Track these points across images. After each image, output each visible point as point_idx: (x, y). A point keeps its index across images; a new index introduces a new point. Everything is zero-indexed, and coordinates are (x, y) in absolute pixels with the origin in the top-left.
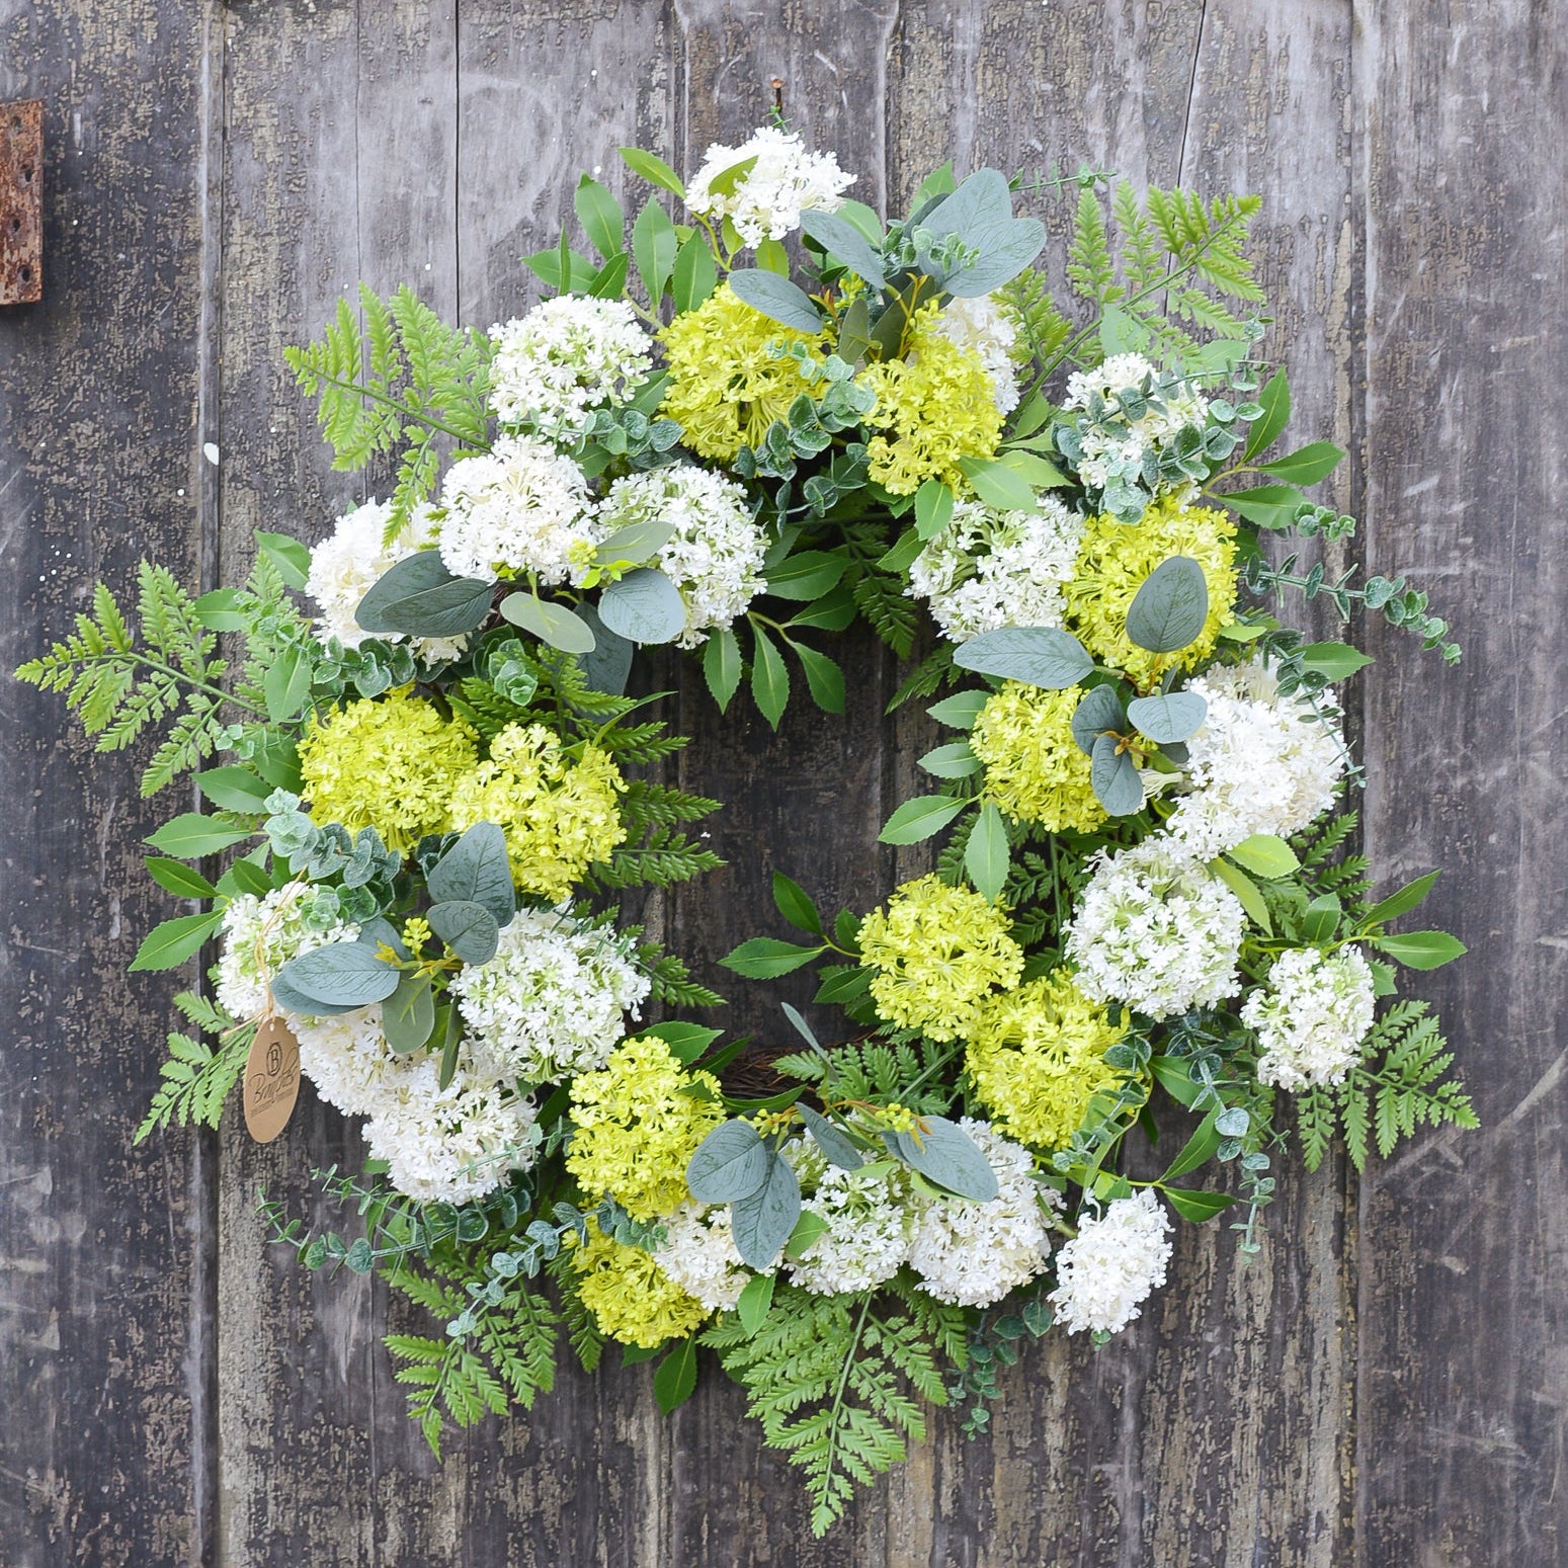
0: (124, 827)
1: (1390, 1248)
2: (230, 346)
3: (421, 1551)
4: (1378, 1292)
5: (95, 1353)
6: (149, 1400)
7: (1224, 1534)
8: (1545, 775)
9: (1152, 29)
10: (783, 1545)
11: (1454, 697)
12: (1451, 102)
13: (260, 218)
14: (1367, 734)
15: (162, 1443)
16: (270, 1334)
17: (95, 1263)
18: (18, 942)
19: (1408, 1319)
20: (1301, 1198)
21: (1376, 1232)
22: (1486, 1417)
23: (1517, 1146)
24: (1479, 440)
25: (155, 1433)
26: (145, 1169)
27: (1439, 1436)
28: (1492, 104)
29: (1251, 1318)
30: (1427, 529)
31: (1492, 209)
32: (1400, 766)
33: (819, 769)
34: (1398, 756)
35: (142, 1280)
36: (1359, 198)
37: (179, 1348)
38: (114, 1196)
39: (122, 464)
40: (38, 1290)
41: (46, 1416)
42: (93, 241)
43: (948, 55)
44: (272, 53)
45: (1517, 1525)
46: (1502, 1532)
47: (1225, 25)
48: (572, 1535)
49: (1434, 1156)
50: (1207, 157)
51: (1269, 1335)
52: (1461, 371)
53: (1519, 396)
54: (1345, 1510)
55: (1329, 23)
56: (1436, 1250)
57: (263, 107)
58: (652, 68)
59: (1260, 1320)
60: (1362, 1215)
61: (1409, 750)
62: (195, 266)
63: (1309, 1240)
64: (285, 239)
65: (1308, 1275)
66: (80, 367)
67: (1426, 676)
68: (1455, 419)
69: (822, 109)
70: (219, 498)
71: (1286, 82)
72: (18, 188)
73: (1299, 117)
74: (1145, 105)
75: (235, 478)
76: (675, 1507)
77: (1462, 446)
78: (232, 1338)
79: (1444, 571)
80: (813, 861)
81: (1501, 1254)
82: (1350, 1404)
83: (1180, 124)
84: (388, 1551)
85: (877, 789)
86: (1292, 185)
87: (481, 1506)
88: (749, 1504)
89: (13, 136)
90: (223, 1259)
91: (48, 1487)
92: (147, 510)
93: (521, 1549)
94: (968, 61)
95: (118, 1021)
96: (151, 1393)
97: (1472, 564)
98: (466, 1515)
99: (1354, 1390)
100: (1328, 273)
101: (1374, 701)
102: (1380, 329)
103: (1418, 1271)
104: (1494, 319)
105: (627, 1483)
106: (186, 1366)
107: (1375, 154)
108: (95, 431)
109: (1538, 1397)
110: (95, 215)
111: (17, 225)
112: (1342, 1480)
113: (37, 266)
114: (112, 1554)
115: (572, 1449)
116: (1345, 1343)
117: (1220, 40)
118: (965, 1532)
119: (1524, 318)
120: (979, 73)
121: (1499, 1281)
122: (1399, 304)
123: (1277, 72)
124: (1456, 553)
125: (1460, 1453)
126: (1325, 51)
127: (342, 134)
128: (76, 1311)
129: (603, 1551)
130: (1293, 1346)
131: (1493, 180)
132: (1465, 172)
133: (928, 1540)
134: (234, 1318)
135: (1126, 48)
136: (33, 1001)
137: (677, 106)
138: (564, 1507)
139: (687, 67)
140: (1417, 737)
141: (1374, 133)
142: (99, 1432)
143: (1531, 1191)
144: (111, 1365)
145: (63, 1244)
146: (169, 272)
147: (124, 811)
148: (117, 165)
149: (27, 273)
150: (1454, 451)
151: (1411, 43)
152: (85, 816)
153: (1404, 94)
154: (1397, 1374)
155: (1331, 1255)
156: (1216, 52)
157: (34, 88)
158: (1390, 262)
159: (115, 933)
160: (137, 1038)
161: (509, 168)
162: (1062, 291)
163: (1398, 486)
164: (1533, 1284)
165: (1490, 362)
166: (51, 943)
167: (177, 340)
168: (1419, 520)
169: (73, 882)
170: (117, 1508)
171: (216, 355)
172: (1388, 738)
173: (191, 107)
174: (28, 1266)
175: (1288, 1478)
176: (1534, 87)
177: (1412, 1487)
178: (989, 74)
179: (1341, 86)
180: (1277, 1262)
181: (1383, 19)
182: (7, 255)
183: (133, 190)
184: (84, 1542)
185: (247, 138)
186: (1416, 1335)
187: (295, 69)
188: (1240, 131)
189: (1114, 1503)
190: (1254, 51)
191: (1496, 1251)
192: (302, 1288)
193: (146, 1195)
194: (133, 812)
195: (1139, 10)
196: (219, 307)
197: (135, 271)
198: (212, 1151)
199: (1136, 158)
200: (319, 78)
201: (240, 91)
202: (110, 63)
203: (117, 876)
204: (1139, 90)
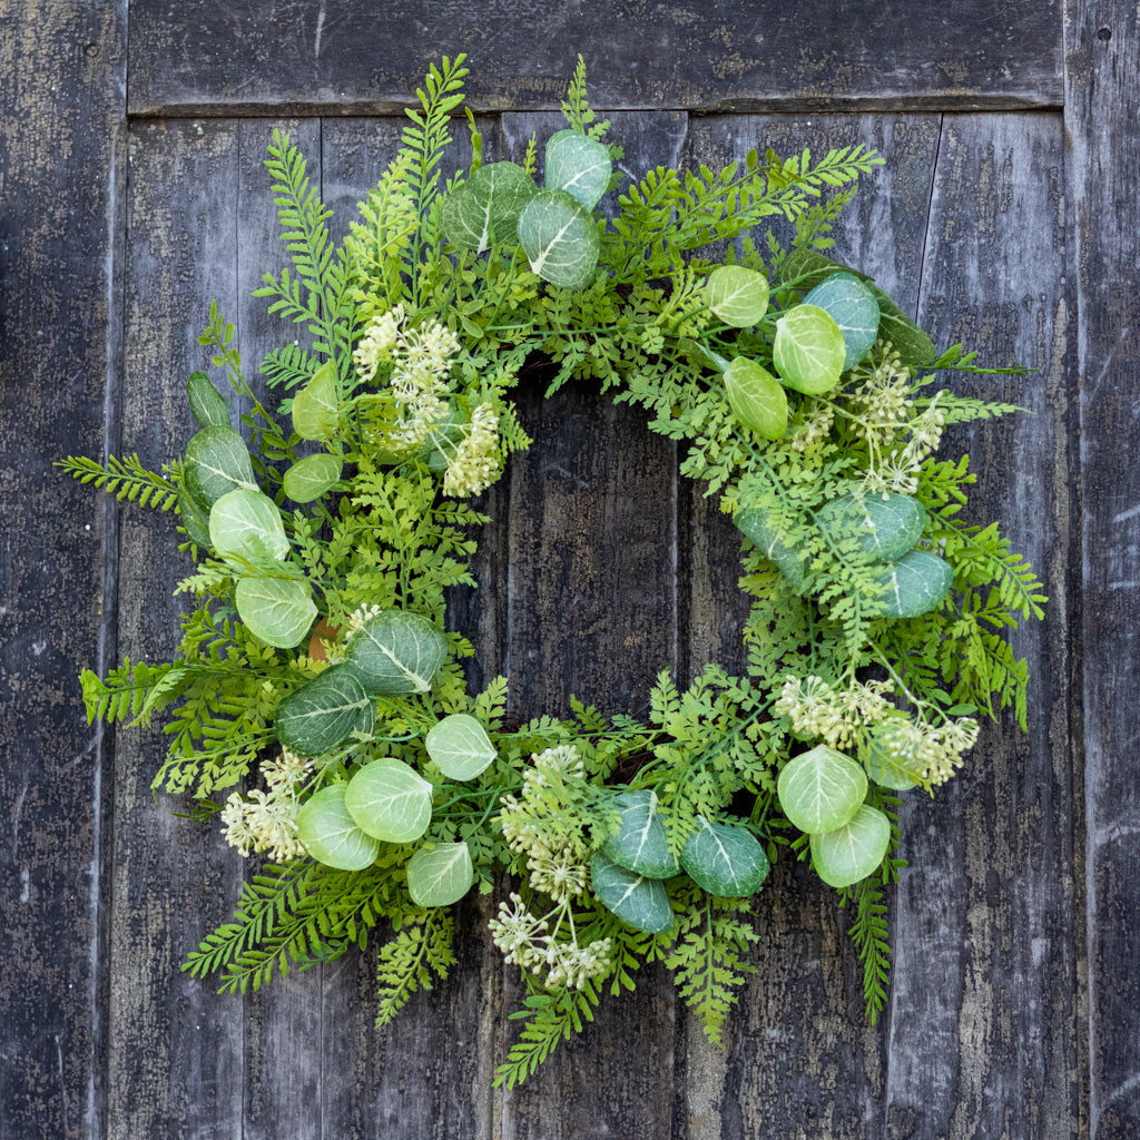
0: (34, 808)
2: (130, 408)
9: (897, 144)
13: (156, 303)
14: (1086, 720)
20: (1041, 1121)
26: (45, 1102)
30: (1133, 550)
32: (1115, 747)
34: (1113, 740)
36: (1072, 279)
38: (18, 1126)
39: (38, 504)
42: (17, 320)
44: (166, 168)
47: (958, 141)
50: (944, 249)
55: (1045, 138)
57: (159, 212)
60: (1093, 1132)
61: (1122, 732)
62: (103, 341)
64: (176, 320)
67: (1135, 671)
70: (118, 533)
71: (1010, 186)
73: (1021, 215)
74: (893, 206)
75: (131, 517)
83: (922, 222)
86: (1016, 270)
92: (59, 543)
95: (25, 975)
100: (1047, 341)
101: (1091, 693)
102: (1090, 386)
107: (1084, 242)
108: (15, 477)
110: (18, 299)
117: (955, 153)
122: (1106, 364)
123: (1003, 178)
126: (1042, 161)
127: (225, 234)
140: (1128, 723)
141: (1083, 225)
146: (80, 346)
147: (35, 795)
148: (37, 258)
151: (1113, 152)
153: (1107, 193)
156: (952, 163)
158: (1098, 330)
159: (24, 898)
160: (41, 989)
163: (1108, 514)
167: (86, 402)
168: (1126, 542)
171: (118, 415)
172: (1104, 723)
173: (100, 210)
179: (1056, 188)
181: (1089, 133)
183: (52, 278)
185: (145, 237)
187: (186, 181)
188: (972, 226)
190: (983, 161)
193: (46, 1125)
194: (43, 795)
195: (887, 129)
196: (121, 376)
197: (51, 345)
198: (104, 1087)
199: (886, 249)
200: (206, 189)
201: (139, 198)
202: (33, 175)
203: (28, 850)
204: (888, 194)
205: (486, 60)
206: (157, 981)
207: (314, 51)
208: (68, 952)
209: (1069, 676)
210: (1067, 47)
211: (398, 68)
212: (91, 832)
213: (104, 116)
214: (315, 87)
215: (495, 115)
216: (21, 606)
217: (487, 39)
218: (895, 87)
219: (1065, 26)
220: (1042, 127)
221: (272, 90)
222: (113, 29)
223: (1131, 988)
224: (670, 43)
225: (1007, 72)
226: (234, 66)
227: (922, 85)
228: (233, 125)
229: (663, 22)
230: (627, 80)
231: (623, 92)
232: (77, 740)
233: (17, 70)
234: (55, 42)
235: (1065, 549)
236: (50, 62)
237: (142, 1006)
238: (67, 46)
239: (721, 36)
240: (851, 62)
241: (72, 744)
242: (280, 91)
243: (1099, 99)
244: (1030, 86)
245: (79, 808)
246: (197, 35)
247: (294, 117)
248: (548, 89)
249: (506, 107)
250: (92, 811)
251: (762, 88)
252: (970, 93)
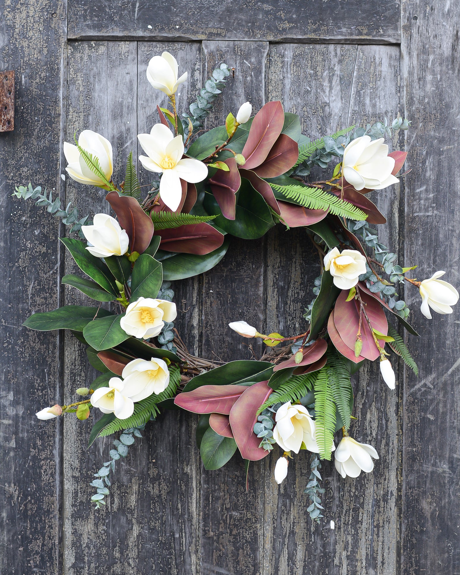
0: (36, 289)
1: (412, 412)
3: (125, 507)
4: (409, 425)
5: (26, 448)
6: (43, 462)
7: (364, 498)
8: (456, 273)
9: (342, 55)
10: (234, 503)
11: (430, 251)
12: (429, 77)
13: (78, 107)
15: (47, 475)
16: (79, 442)
17: (26, 421)
18: (4, 324)
19: (417, 433)
20: (386, 398)
21: (408, 408)
22: (440, 462)
23: (449, 382)
24: (437, 176)
25: (44, 472)
26: (42, 392)
27: (426, 467)
28: (441, 78)
29: (371, 434)
30: (422, 202)
31: (441, 109)
33: (245, 272)
35: (41, 426)
36: (402, 106)
37: (52, 446)
38: (32, 400)
39: (36, 180)
40: (9, 429)
41: (11, 468)
42: (28, 113)
43: (283, 62)
44: (82, 58)
45: (449, 493)
46: (445, 496)
47: (363, 54)
48: (170, 501)
49: (425, 385)
50: (358, 93)
51: (377, 438)
52: (432, 155)
53: (449, 163)
54: (399, 490)
55: (393, 54)
56: (425, 413)
57: (79, 74)
58: (195, 64)
59: (374, 434)
60: (404, 403)
62: (58, 121)
63: (388, 410)
64: (85, 114)
65: (388, 421)
66: (23, 151)
67: (422, 244)
68: (430, 170)
69: (246, 77)
70: (65, 190)
71: (381, 71)
72: (7, 98)
73: (385, 82)
74: (340, 78)
75: (70, 185)
76: (202, 492)
77: (432, 177)
78: (68, 443)
79: (427, 214)
80: (243, 299)
81: (444, 414)
82: (400, 458)
83: (350, 83)
84: (115, 507)
85: (262, 277)
86: (383, 101)
87: (143, 493)
88: (224, 491)
89: (5, 81)
90: (65, 419)
91: (12, 489)
93: (155, 505)
94: (289, 64)
96: (43, 460)
97: (435, 212)
98: (138, 496)
99: (402, 454)
101: (407, 252)
102: (409, 143)
103: (420, 419)
104: (441, 141)
105: (187, 485)
106: (54, 452)
107: (407, 92)
108: (28, 170)
109: (455, 456)
110: (28, 106)
111: (6, 108)
112: (398, 481)
113: (12, 120)
114: (31, 509)
115: (170, 475)
116: (399, 441)
117: (362, 59)
118: (288, 498)
119: (450, 140)
120: (292, 67)
121: (444, 422)
122: (414, 136)
123: (378, 68)
124: (431, 209)
125: (432, 473)
126: (392, 62)
127: (103, 83)
128: (21, 435)
129: (179, 505)
130: (384, 442)
131: (441, 100)
132: (433, 98)
133: (276, 501)
134: (68, 437)
135: (335, 61)
136: (8, 342)
137: (203, 76)
138: (168, 493)
139: (206, 64)
140: (420, 262)
141: (407, 86)
142: (27, 472)
143: (453, 395)
144: (31, 451)
145: (17, 415)
146: (51, 123)
147: (36, 284)
148: (35, 91)
149: (9, 122)
150: (430, 179)
151: (418, 60)
152: (24, 286)
153: (415, 75)
154: (414, 449)
155: (395, 415)
156: (361, 62)
157: (10, 68)
158: (411, 124)
160: (40, 353)
161: (153, 93)
162: (316, 131)
163: (414, 189)
164: (453, 423)
165: (440, 153)
166: (14, 324)
167: (53, 143)
168: (420, 199)
169: (20, 306)
170: (33, 495)
172: (411, 263)
173: (58, 74)
174: (6, 422)
175: (382, 481)
176: (453, 74)
177: (419, 483)
178: (295, 68)
179: (397, 72)
180: (379, 417)
181: (409, 53)
182: (3, 117)
183: (40, 98)
184: (22, 506)
185: (74, 83)
186: (419, 438)
187: (89, 63)
188: (368, 85)
189: (331, 489)
190: (372, 62)
191: (443, 413)
192: (89, 428)
193: (42, 400)
194: (39, 284)
195: (338, 50)
196: (65, 134)
197: (40, 123)
198: (62, 387)
199: (338, 93)
200: (96, 66)
201: (72, 69)
202: (33, 60)
203: (34, 304)
204: (339, 73)
205: (197, 21)
206: (80, 350)
207: (134, 17)
208: (49, 340)
209: (399, 245)
210: (403, 22)
211: (165, 24)
212: (56, 298)
213: (59, 39)
214: (135, 30)
215: (200, 42)
216: (30, 217)
217: (197, 13)
218: (342, 35)
219: (402, 15)
220: (393, 51)
221: (120, 31)
222: (62, 7)
223: (418, 354)
224: (263, 17)
225: (381, 31)
226: (106, 22)
227: (351, 34)
228: (106, 43)
229: (260, 9)
230: (247, 30)
231: (246, 34)
232: (51, 265)
233: (27, 22)
234: (41, 12)
235: (398, 200)
236: (39, 19)
237: (75, 358)
238: (46, 13)
239: (281, 15)
240: (327, 26)
241: (49, 267)
242: (123, 31)
243: (413, 41)
244: (389, 36)
245: (52, 290)
246: (92, 10)
247: (128, 41)
248: (219, 32)
249: (204, 39)
250: (57, 290)
251: (295, 34)
252: (368, 38)
